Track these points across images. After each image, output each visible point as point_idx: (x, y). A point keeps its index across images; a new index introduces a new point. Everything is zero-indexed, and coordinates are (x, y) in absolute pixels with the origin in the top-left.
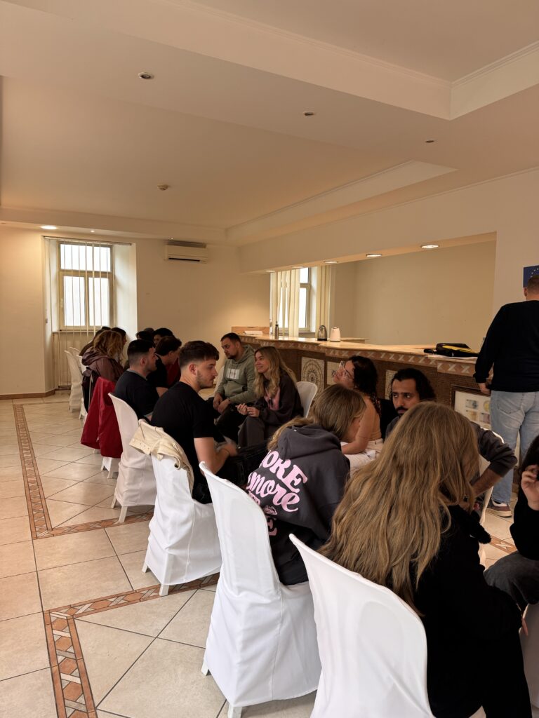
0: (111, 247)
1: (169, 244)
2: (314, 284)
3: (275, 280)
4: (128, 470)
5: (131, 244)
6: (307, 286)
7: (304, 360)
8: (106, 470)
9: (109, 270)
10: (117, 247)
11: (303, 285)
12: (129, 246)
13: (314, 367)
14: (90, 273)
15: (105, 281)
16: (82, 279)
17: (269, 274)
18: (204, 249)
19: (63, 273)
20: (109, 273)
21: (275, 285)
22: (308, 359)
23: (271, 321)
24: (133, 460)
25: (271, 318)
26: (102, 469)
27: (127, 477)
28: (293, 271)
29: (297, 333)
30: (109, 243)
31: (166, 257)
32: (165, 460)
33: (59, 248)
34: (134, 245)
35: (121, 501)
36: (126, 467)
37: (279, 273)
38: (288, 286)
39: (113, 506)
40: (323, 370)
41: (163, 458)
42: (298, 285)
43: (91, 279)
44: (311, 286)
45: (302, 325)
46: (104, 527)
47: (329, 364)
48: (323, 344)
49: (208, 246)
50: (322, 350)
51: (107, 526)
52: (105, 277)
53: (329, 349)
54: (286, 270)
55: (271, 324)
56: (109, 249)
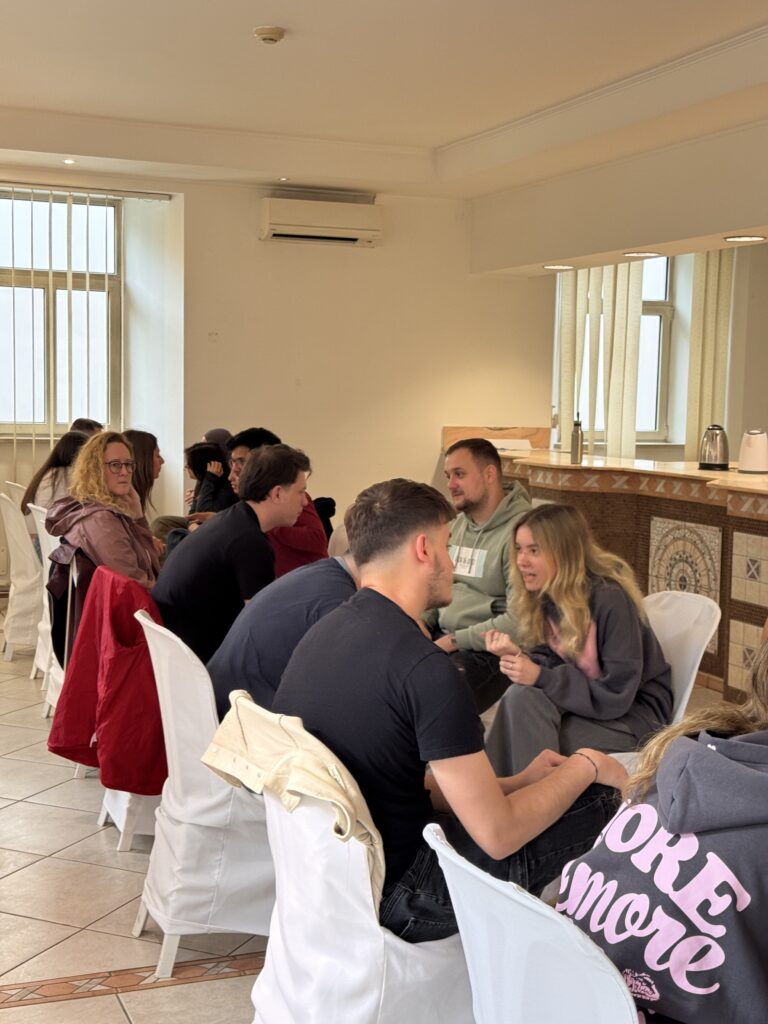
0: (116, 205)
1: (273, 196)
2: (685, 304)
3: (569, 290)
4: (182, 830)
5: (170, 197)
6: (663, 310)
7: (659, 527)
8: (113, 825)
9: (111, 270)
10: (132, 205)
11: (649, 307)
12: (166, 202)
13: (689, 547)
14: (60, 277)
15: (100, 299)
16: (39, 293)
17: (553, 275)
18: (369, 207)
20: (110, 276)
21: (568, 308)
22: (671, 523)
23: (555, 411)
24: (196, 803)
25: (555, 402)
26: (101, 821)
27: (180, 850)
28: (622, 267)
29: (630, 445)
31: (267, 231)
32: (303, 809)
35: (163, 918)
36: (179, 822)
37: (582, 273)
38: (607, 308)
39: (137, 931)
40: (717, 557)
41: (300, 803)
42: (636, 307)
43: (62, 295)
44: (673, 309)
45: (646, 421)
46: (114, 991)
47: (739, 538)
48: (717, 478)
50: (714, 498)
51: (126, 989)
52: (101, 288)
53: (739, 494)
54: (601, 264)
55: (555, 421)
56: (111, 210)
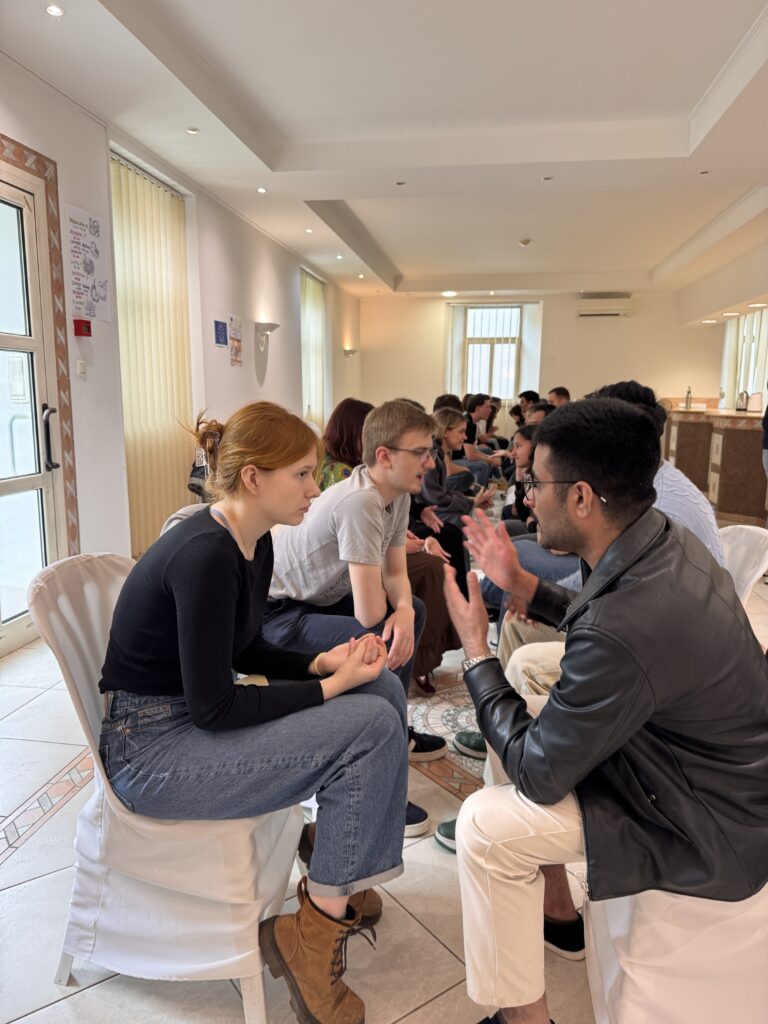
0: (521, 307)
3: (734, 332)
5: (538, 303)
9: (518, 335)
10: (526, 307)
12: (537, 305)
16: (487, 346)
18: (627, 300)
19: (467, 341)
20: (517, 338)
21: (733, 340)
23: (723, 391)
25: (723, 386)
30: (519, 303)
31: (577, 314)
33: (466, 314)
34: (542, 302)
43: (498, 346)
49: (633, 296)
55: (723, 395)
56: (519, 309)
